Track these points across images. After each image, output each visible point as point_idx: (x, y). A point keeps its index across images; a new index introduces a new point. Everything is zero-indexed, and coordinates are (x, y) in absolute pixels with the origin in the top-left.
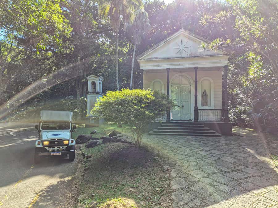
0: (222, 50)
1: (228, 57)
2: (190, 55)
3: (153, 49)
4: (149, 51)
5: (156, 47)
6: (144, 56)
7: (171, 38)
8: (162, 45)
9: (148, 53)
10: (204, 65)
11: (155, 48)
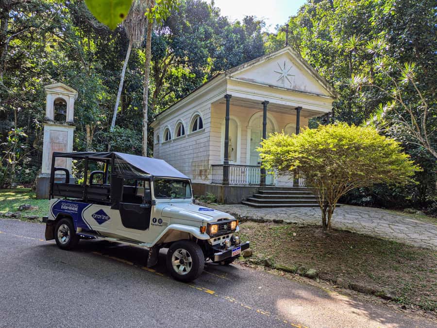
0: (328, 90)
1: (333, 100)
2: (293, 88)
3: (250, 65)
4: (245, 66)
5: (256, 62)
6: (236, 73)
7: (275, 55)
8: (262, 62)
9: (243, 70)
10: (308, 106)
11: (253, 64)
